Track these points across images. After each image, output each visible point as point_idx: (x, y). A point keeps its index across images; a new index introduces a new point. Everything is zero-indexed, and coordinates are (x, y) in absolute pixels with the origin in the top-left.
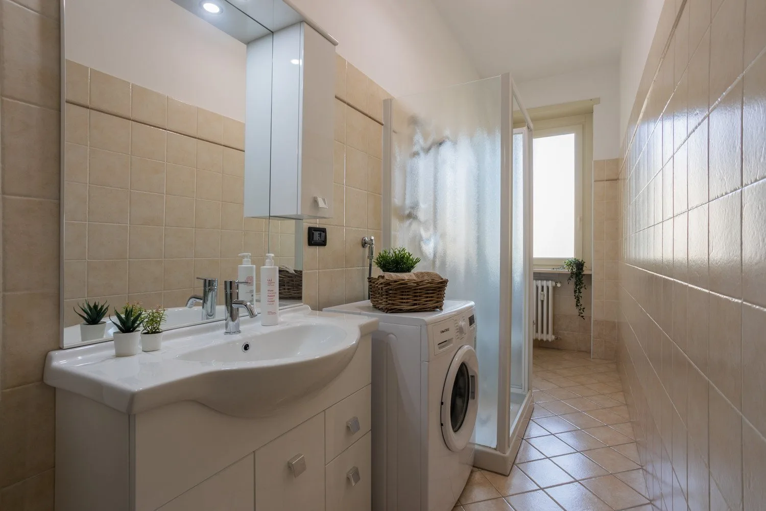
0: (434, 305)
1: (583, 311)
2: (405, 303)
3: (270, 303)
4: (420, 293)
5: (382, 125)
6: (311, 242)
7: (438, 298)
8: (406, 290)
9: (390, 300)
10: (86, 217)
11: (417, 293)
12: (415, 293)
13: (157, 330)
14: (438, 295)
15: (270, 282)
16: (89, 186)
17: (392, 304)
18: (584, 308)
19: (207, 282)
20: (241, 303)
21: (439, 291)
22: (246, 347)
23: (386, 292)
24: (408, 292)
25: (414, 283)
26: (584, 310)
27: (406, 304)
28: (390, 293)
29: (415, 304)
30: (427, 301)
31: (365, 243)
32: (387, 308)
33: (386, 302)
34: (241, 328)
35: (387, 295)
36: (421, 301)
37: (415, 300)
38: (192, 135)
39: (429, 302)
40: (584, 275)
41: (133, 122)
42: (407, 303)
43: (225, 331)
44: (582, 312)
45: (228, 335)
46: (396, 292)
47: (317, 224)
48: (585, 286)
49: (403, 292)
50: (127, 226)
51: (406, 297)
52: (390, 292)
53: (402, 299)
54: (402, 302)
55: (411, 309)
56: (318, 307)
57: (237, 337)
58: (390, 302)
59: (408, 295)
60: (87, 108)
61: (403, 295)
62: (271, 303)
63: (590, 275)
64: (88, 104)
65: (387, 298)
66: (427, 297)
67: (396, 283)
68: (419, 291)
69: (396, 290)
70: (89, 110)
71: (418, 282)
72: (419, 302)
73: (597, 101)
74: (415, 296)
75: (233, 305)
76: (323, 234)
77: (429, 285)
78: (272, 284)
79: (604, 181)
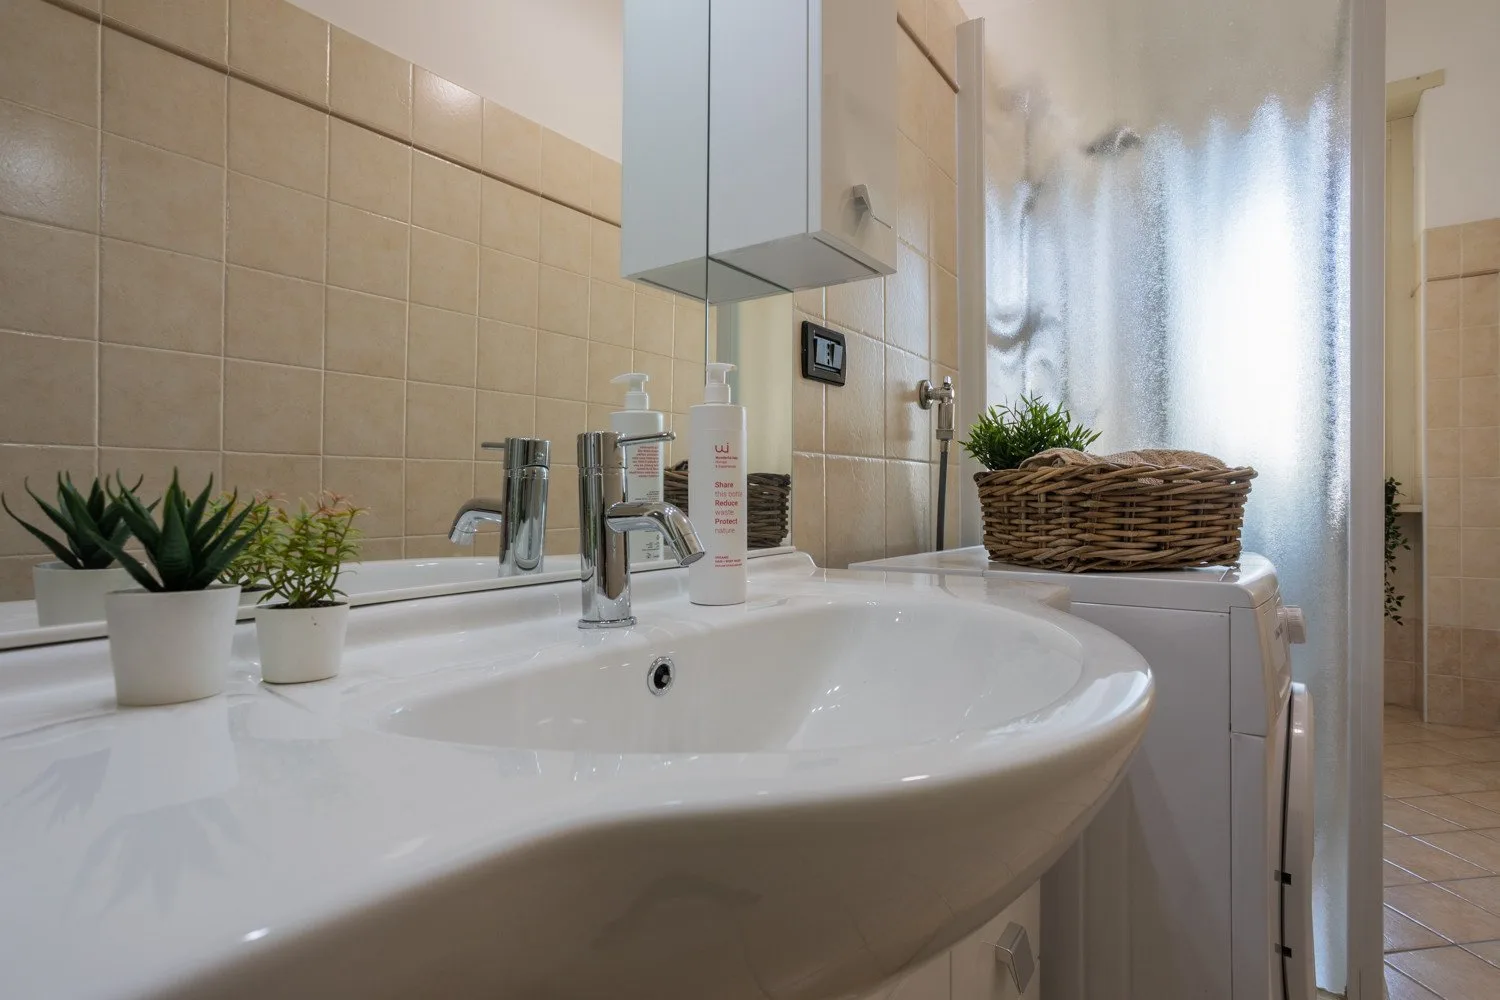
0: (1217, 549)
1: (1399, 604)
2: (1129, 540)
3: (722, 526)
4: (1174, 508)
5: (956, 90)
6: (808, 368)
7: (1226, 527)
8: (1136, 499)
9: (1084, 530)
10: (220, 343)
11: (1167, 508)
12: (1161, 509)
13: (326, 598)
14: (1228, 516)
15: (722, 454)
16: (227, 268)
17: (1092, 543)
18: (1401, 598)
19: (518, 451)
20: (637, 511)
21: (1230, 506)
22: (661, 676)
23: (1071, 504)
24: (1139, 505)
25: (1154, 477)
26: (1402, 602)
27: (1134, 545)
28: (1087, 509)
29: (1158, 547)
30: (1193, 536)
31: (928, 397)
32: (1070, 559)
33: (1071, 536)
34: (637, 609)
35: (1072, 515)
36: (1177, 538)
37: (1160, 533)
38: (472, 164)
39: (1202, 541)
40: (1399, 514)
41: (332, 118)
42: (1136, 540)
43: (580, 616)
44: (1395, 606)
45: (592, 632)
46: (1104, 504)
47: (822, 318)
48: (1405, 541)
49: (1123, 505)
50: (320, 373)
51: (1133, 521)
52: (1086, 504)
53: (1122, 527)
54: (1122, 539)
55: (1147, 563)
56: (836, 558)
57: (626, 637)
58: (1086, 536)
59: (1138, 515)
60: (222, 70)
61: (1123, 515)
62: (728, 526)
63: (1418, 516)
64: (225, 62)
65: (1072, 525)
66: (1195, 525)
67: (1105, 476)
68: (1172, 503)
69: (1104, 497)
70: (226, 77)
71: (1165, 474)
72: (1171, 538)
73: (1437, 79)
74: (1160, 520)
75: (610, 523)
76: (838, 349)
77: (1199, 485)
78: (730, 462)
79: (1457, 277)
